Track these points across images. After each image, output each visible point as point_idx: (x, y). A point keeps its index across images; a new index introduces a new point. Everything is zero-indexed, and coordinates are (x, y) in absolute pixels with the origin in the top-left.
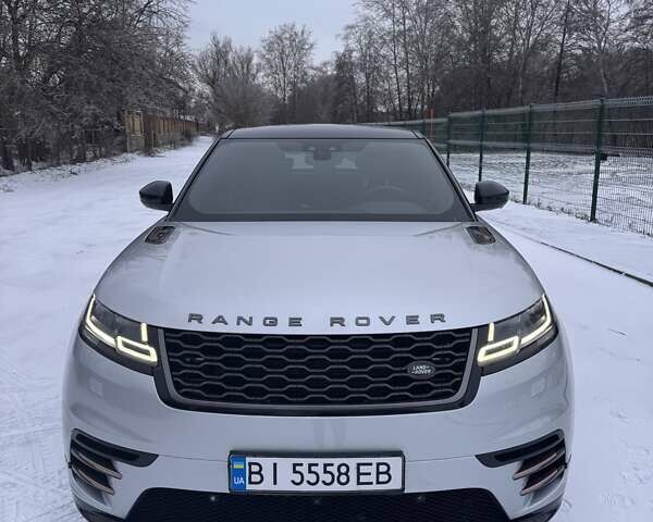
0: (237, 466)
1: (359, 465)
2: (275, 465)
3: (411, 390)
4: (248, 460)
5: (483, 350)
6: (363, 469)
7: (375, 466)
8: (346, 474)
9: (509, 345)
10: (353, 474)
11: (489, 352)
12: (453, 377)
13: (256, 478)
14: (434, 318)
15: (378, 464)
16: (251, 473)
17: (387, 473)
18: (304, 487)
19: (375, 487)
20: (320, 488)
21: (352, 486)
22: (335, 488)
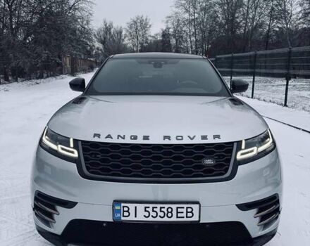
0: (117, 208)
1: (177, 208)
2: (136, 207)
3: (204, 172)
4: (123, 205)
5: (239, 153)
6: (179, 210)
7: (185, 209)
8: (171, 212)
9: (252, 151)
10: (174, 212)
11: (242, 154)
12: (225, 165)
13: (126, 214)
14: (215, 137)
15: (187, 208)
16: (124, 211)
17: (191, 212)
18: (150, 219)
19: (185, 219)
20: (158, 219)
21: (174, 219)
22: (166, 219)
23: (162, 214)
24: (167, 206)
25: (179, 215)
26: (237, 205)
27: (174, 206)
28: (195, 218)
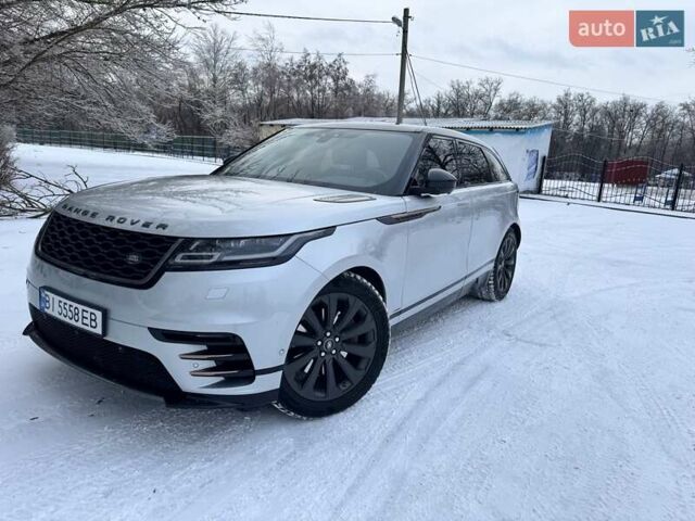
0: (42, 295)
1: (83, 311)
2: (53, 299)
3: (122, 270)
4: (46, 292)
6: (85, 314)
7: (89, 314)
8: (78, 315)
9: (211, 257)
10: (80, 316)
11: (182, 258)
12: (148, 267)
13: (47, 305)
14: (160, 226)
15: (91, 313)
16: (46, 301)
17: (95, 321)
18: (62, 318)
19: (89, 328)
20: (67, 320)
21: (79, 324)
22: (73, 322)
23: (70, 314)
24: (75, 305)
25: (85, 321)
26: (149, 328)
27: (81, 307)
28: (99, 331)
